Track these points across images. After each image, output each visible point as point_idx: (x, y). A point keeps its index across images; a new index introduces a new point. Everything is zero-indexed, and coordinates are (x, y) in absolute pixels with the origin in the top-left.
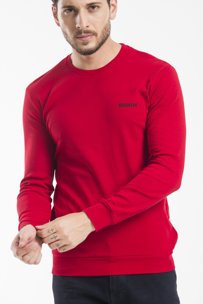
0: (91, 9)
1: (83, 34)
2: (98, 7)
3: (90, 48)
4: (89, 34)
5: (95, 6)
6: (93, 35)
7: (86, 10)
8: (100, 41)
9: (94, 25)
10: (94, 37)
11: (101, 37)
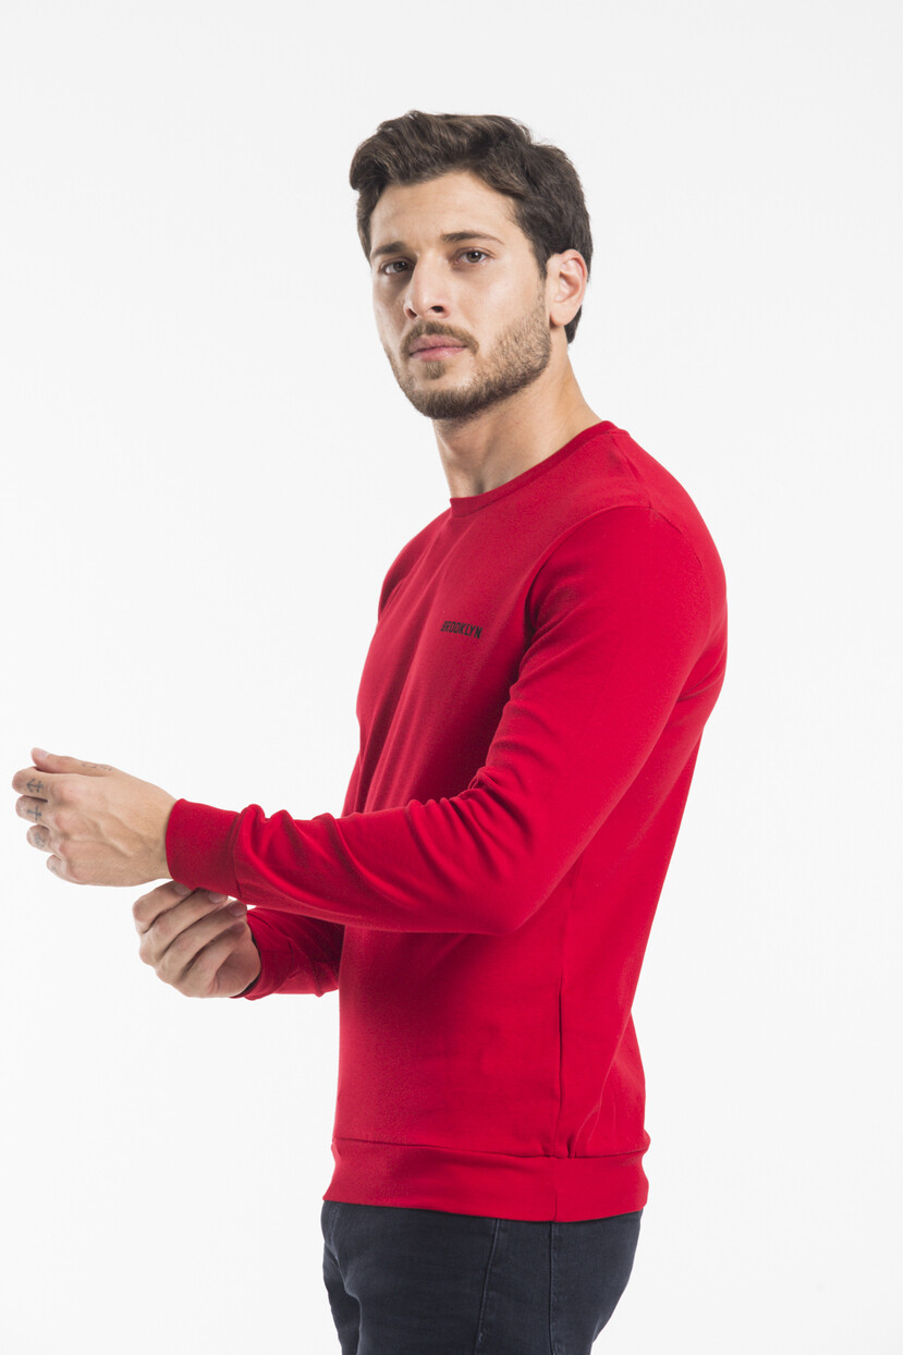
0: (465, 259)
1: (424, 336)
2: (489, 255)
3: (447, 391)
4: (447, 339)
5: (480, 254)
6: (465, 347)
7: (446, 262)
8: (492, 373)
9: (468, 313)
10: (466, 353)
11: (494, 359)
